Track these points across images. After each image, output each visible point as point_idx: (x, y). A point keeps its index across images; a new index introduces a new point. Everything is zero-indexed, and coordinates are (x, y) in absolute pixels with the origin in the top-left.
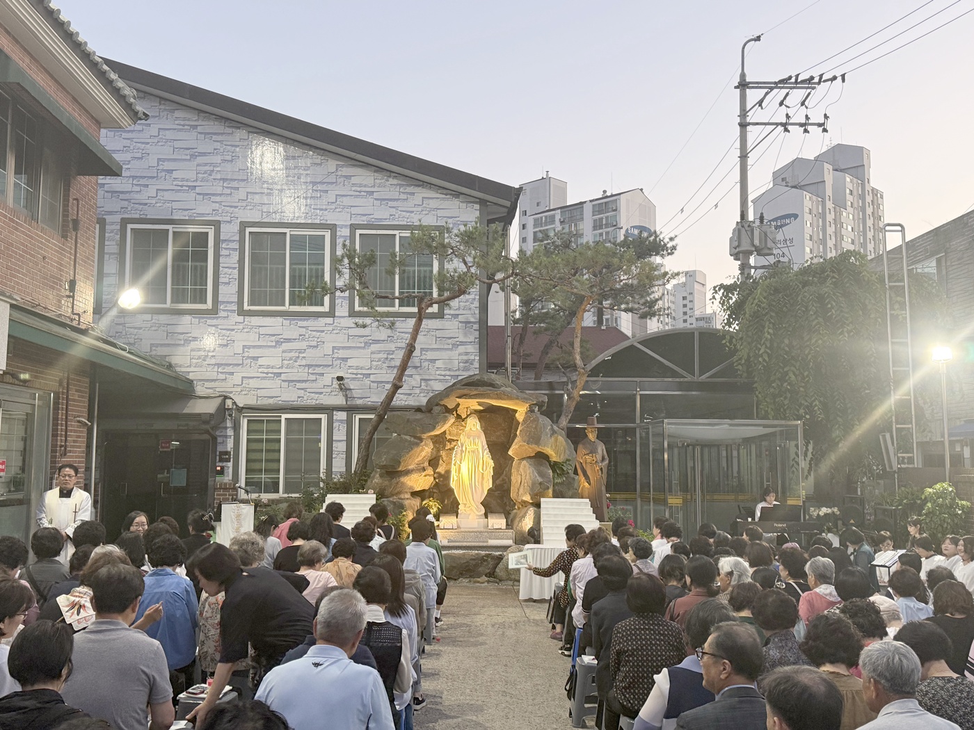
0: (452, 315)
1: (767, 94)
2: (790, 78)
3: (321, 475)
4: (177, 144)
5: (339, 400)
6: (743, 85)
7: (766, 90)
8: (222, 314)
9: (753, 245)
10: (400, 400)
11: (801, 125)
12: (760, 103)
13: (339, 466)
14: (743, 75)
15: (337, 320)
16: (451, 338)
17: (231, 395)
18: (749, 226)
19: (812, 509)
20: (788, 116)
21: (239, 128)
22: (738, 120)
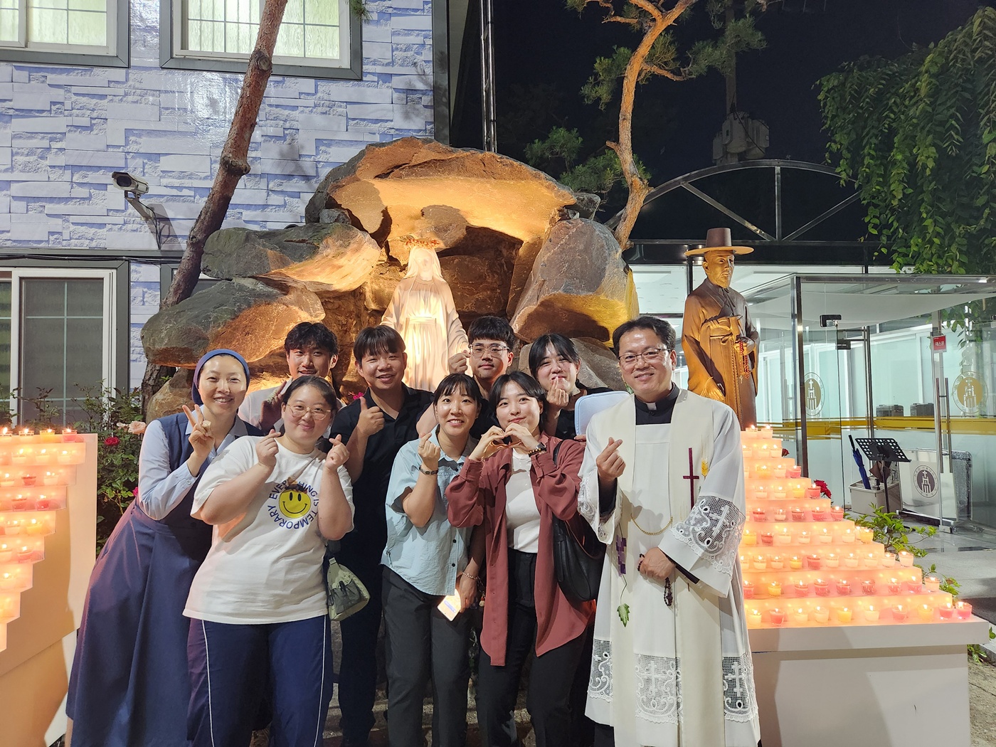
0: (380, 75)
5: (145, 241)
15: (133, 74)
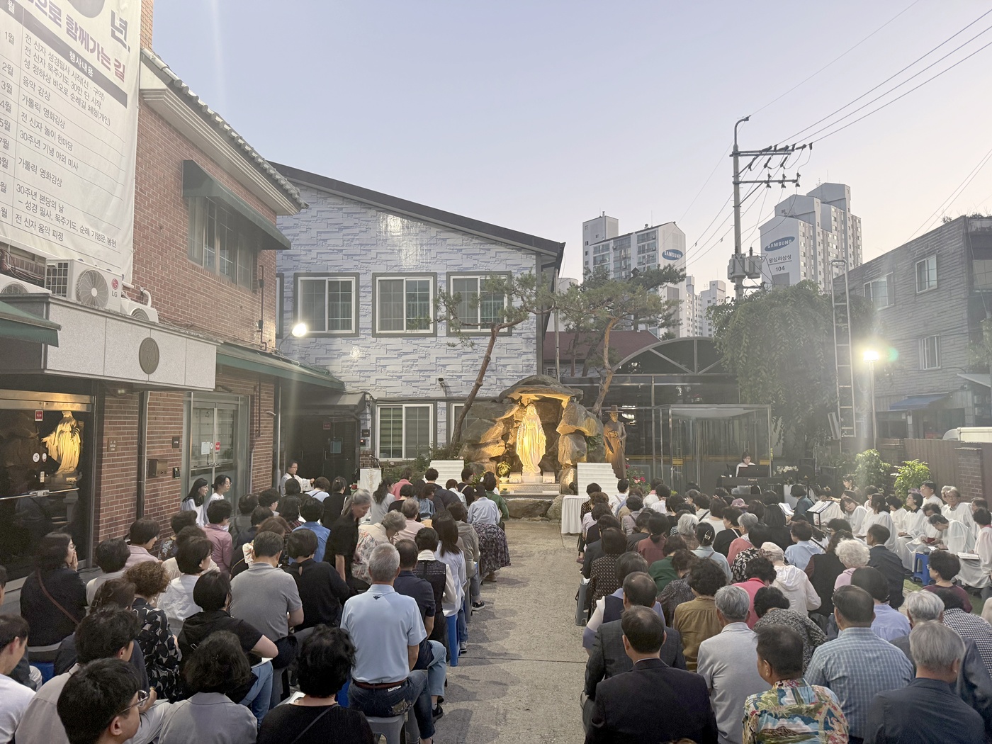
1: (754, 159)
2: (771, 147)
3: (430, 445)
4: (329, 221)
5: (441, 394)
6: (736, 154)
7: (753, 157)
8: (362, 336)
9: (745, 272)
10: (481, 393)
11: (780, 182)
12: (750, 166)
13: (442, 439)
14: (736, 147)
15: (438, 339)
16: (516, 350)
17: (369, 392)
18: (741, 258)
19: (779, 467)
20: (769, 176)
21: (370, 208)
22: (733, 180)
